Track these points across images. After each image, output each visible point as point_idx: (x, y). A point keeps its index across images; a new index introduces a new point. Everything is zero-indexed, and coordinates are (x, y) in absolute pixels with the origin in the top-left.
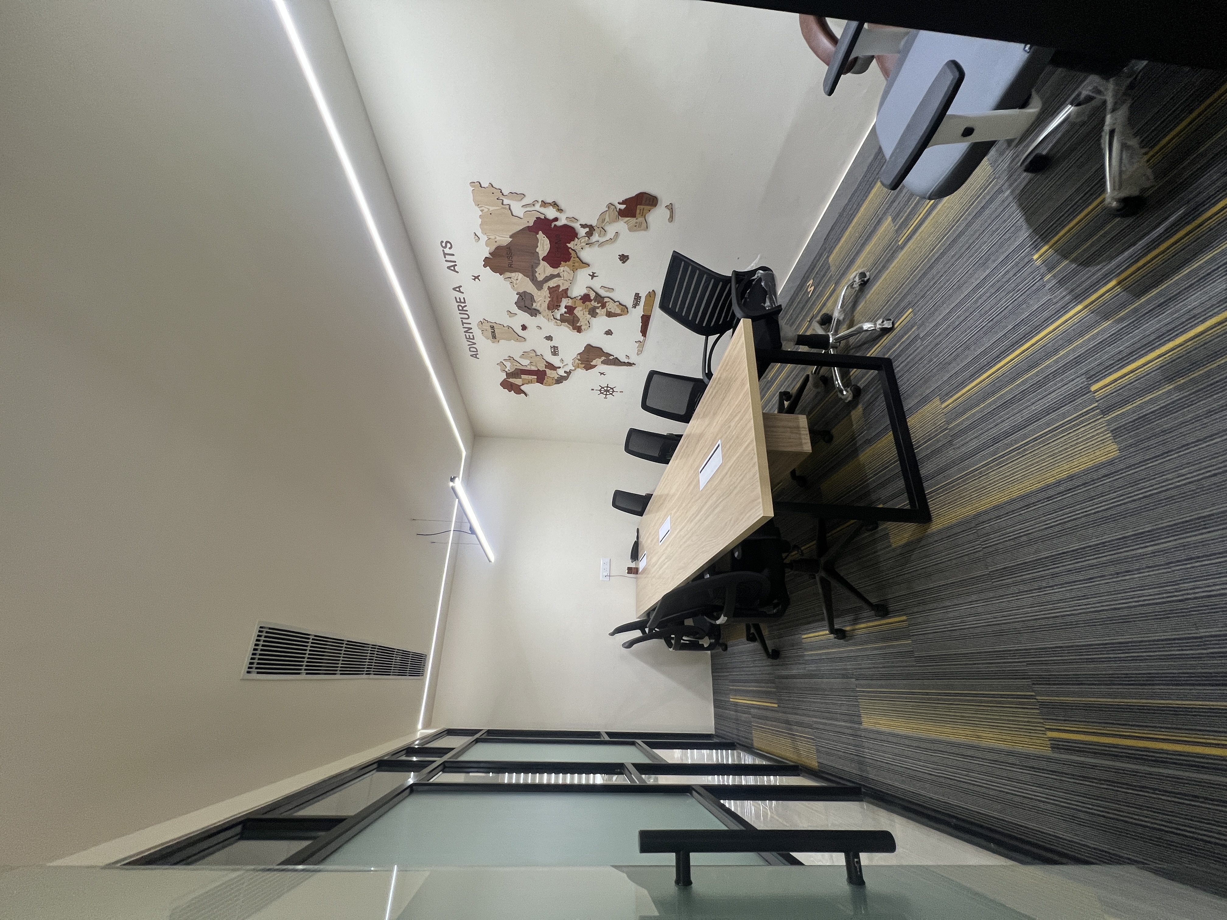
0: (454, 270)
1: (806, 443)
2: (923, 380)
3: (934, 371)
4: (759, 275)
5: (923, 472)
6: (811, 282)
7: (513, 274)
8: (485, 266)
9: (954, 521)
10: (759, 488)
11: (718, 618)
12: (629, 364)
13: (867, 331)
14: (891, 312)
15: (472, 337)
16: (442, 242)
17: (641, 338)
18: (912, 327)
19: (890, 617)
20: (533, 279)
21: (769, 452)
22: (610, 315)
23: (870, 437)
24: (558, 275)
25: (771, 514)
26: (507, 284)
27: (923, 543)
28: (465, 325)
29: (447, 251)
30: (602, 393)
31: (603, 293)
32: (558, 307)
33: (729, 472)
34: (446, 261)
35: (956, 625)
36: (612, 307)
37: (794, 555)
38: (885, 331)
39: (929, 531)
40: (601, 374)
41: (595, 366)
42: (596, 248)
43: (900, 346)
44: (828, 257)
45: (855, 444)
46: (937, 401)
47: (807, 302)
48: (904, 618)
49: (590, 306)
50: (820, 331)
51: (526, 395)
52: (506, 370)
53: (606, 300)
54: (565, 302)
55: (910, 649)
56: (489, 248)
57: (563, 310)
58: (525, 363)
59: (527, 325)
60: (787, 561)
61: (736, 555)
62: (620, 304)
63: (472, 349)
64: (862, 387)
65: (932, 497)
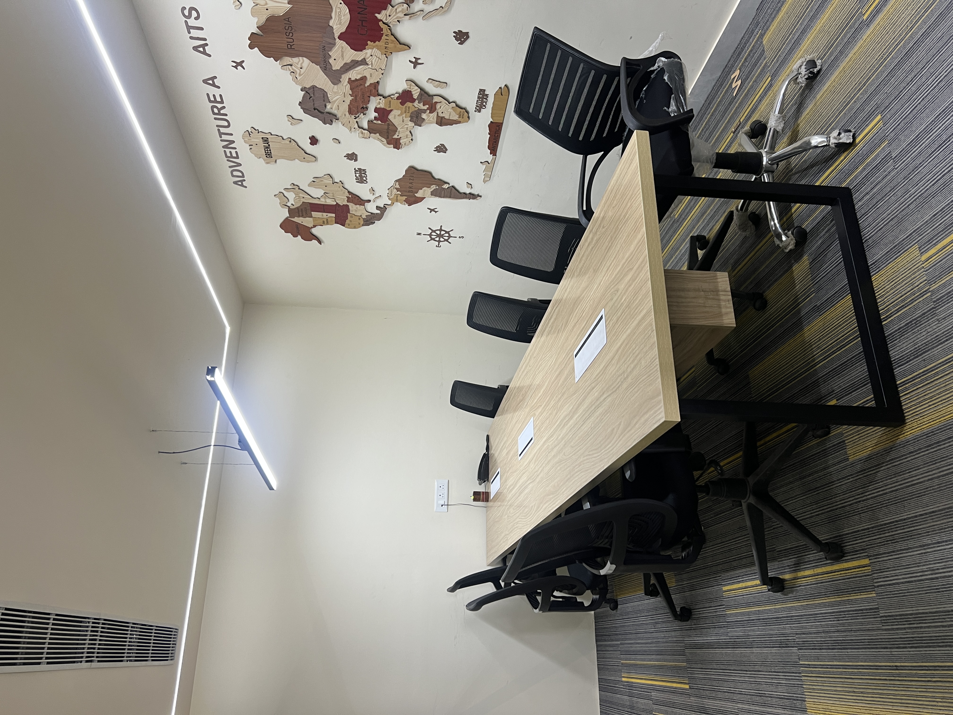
0: (204, 53)
1: (727, 314)
2: (895, 220)
3: (911, 207)
4: (661, 64)
5: (894, 353)
6: (737, 72)
7: (295, 60)
8: (251, 47)
9: (936, 424)
10: (660, 380)
11: (603, 566)
12: (473, 196)
13: (816, 147)
14: (851, 120)
15: (234, 155)
16: (184, 9)
17: (490, 158)
18: (882, 141)
19: (847, 561)
20: (326, 68)
21: (673, 327)
22: (442, 122)
23: (818, 303)
24: (364, 62)
25: (677, 418)
26: (286, 74)
27: (893, 455)
28: (224, 137)
29: (192, 22)
30: (434, 239)
31: (431, 89)
32: (364, 109)
33: (617, 357)
34: (191, 38)
35: (937, 571)
36: (445, 110)
37: (711, 473)
38: (842, 148)
39: (902, 438)
40: (432, 210)
41: (422, 199)
42: (419, 21)
43: (864, 169)
44: (762, 36)
45: (799, 311)
46: (914, 251)
47: (730, 104)
48: (866, 561)
49: (412, 109)
50: (749, 148)
51: (320, 242)
52: (289, 204)
53: (436, 99)
54: (374, 103)
55: (873, 605)
56: (256, 20)
57: (372, 114)
58: (317, 193)
59: (318, 137)
60: (701, 482)
61: (628, 474)
62: (457, 105)
63: (235, 173)
64: (808, 230)
65: (907, 389)
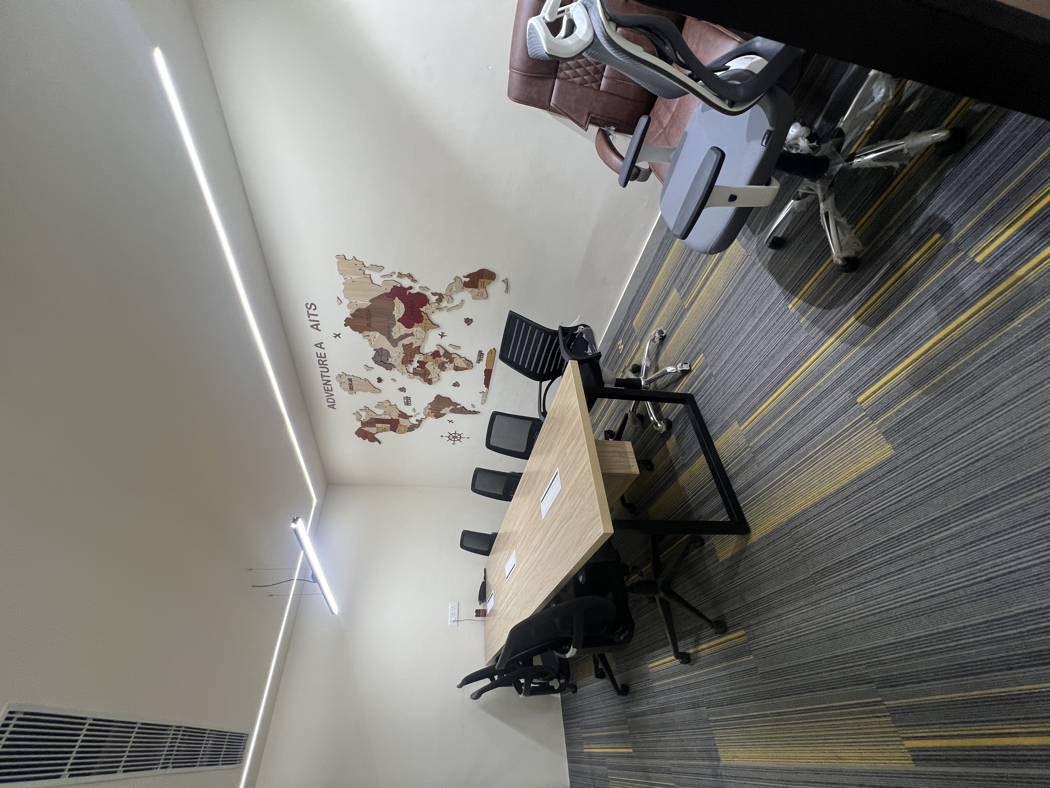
0: (317, 329)
1: (633, 466)
2: (721, 409)
3: (729, 400)
4: (581, 330)
5: (735, 487)
6: (621, 341)
7: (371, 333)
8: (346, 325)
9: (770, 529)
10: (598, 506)
11: (567, 652)
12: (475, 413)
13: (670, 373)
14: (687, 358)
15: (330, 389)
16: (307, 304)
17: (485, 389)
18: (706, 367)
19: (730, 634)
20: (390, 338)
21: (603, 475)
22: (457, 369)
23: (685, 462)
24: (412, 335)
25: (612, 531)
26: (366, 341)
27: (746, 554)
28: (324, 378)
29: (311, 311)
30: (451, 439)
31: (451, 350)
32: (411, 362)
33: (569, 496)
34: (310, 320)
35: (791, 633)
36: (459, 362)
37: (635, 578)
38: (685, 373)
39: (750, 542)
40: (450, 421)
41: (444, 415)
42: (445, 313)
43: (698, 383)
44: (632, 322)
45: (674, 468)
46: (736, 425)
47: (619, 357)
48: (742, 632)
49: (440, 362)
50: (632, 376)
51: (380, 442)
52: (362, 419)
53: (453, 356)
54: (417, 358)
55: (752, 666)
56: (350, 310)
57: (415, 364)
58: (380, 412)
59: (382, 378)
60: (628, 584)
61: (581, 579)
62: (466, 360)
63: (330, 400)
64: (672, 420)
65: (747, 509)
